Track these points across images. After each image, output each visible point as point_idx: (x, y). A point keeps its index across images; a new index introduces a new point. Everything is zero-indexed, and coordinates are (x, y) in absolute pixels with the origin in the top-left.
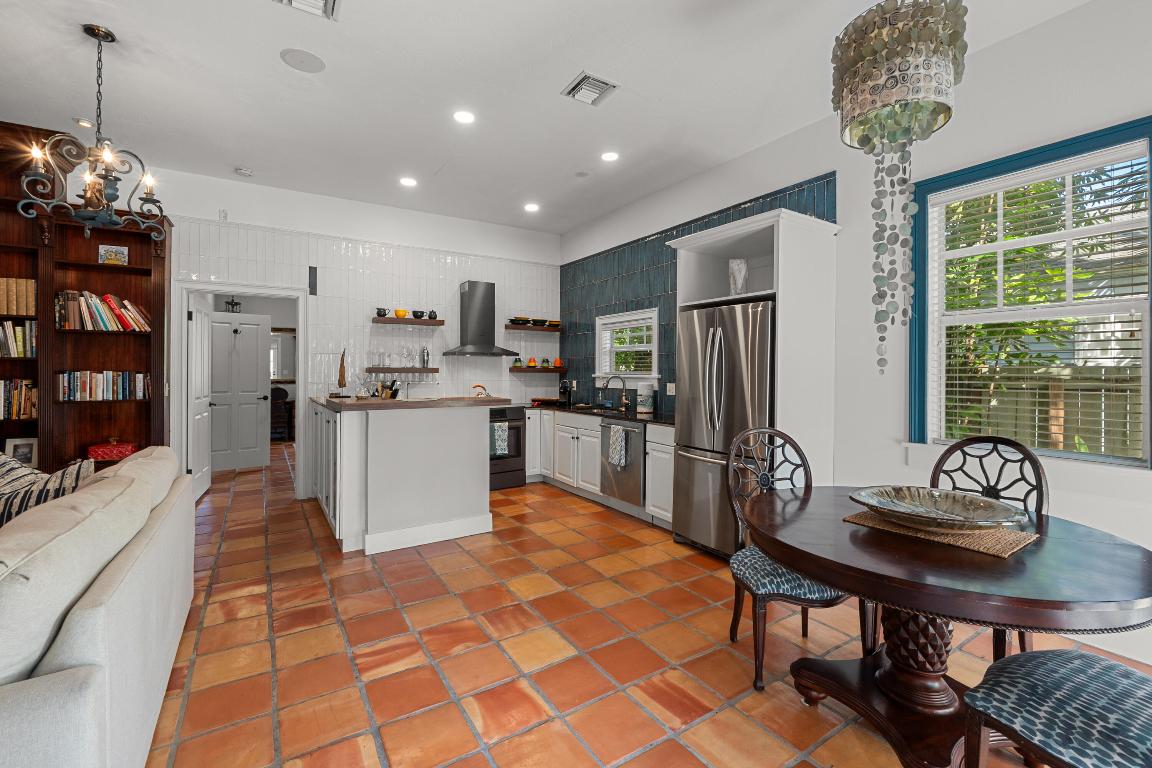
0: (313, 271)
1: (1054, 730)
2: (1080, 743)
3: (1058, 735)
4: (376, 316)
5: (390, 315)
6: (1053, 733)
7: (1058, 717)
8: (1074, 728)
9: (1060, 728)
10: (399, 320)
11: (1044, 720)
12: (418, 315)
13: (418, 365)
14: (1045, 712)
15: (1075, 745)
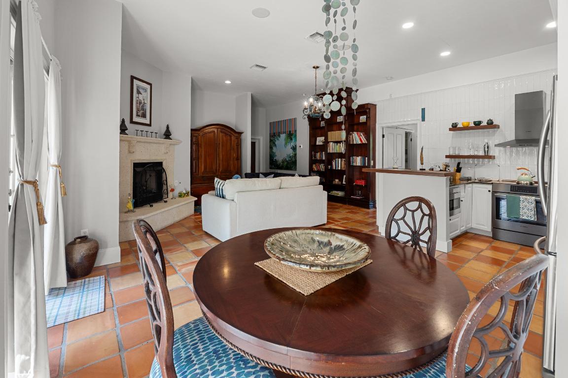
0: (423, 110)
1: (222, 351)
2: (211, 356)
3: (219, 350)
4: (451, 127)
5: (460, 126)
6: (221, 349)
7: (225, 357)
8: (217, 359)
9: (221, 353)
10: (466, 128)
11: (228, 350)
12: (478, 124)
13: (481, 153)
14: (230, 354)
15: (211, 354)
